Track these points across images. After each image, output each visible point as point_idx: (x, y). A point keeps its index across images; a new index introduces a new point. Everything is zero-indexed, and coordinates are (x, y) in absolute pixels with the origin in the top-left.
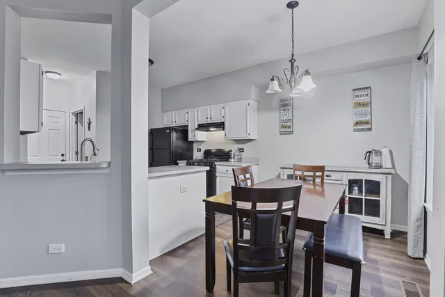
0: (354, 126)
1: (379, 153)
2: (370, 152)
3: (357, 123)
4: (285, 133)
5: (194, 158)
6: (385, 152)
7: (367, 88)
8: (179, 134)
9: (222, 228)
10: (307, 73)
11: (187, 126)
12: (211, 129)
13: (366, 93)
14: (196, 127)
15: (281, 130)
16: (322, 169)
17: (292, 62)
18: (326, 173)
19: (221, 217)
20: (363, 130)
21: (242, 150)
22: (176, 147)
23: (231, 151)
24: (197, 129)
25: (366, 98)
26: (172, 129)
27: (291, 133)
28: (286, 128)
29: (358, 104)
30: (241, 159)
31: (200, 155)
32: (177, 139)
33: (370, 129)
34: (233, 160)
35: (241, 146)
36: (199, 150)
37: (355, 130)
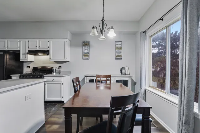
0: (116, 57)
1: (124, 68)
2: (122, 68)
3: (117, 56)
4: (86, 59)
5: (24, 72)
6: (127, 68)
7: (120, 42)
8: (12, 56)
9: (55, 117)
10: (112, 28)
11: (19, 51)
12: (39, 54)
13: (120, 43)
14: (27, 51)
15: (84, 57)
16: (110, 76)
17: (103, 21)
18: (112, 78)
19: (51, 109)
20: (119, 59)
21: (60, 67)
22: (9, 65)
23: (53, 68)
24: (28, 53)
25: (120, 46)
26: (5, 52)
27: (88, 59)
28: (86, 56)
29: (118, 48)
30: (60, 72)
31: (29, 71)
32: (10, 59)
33: (121, 59)
34: (54, 73)
35: (60, 65)
36: (28, 67)
37: (116, 59)
